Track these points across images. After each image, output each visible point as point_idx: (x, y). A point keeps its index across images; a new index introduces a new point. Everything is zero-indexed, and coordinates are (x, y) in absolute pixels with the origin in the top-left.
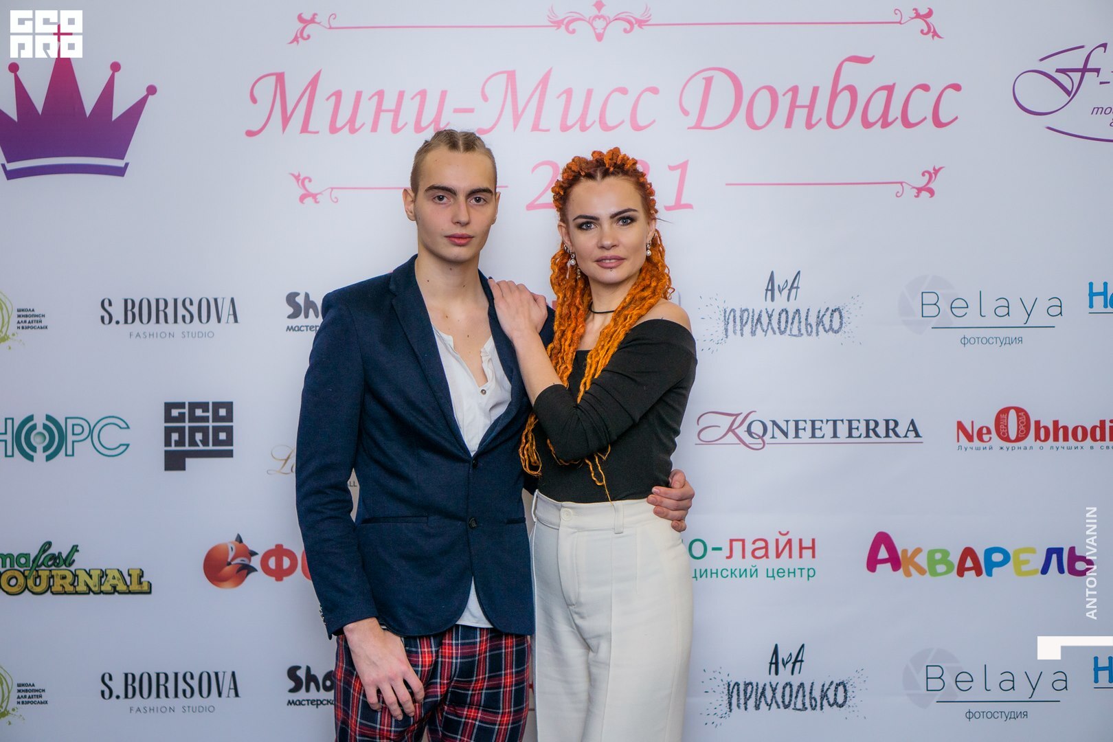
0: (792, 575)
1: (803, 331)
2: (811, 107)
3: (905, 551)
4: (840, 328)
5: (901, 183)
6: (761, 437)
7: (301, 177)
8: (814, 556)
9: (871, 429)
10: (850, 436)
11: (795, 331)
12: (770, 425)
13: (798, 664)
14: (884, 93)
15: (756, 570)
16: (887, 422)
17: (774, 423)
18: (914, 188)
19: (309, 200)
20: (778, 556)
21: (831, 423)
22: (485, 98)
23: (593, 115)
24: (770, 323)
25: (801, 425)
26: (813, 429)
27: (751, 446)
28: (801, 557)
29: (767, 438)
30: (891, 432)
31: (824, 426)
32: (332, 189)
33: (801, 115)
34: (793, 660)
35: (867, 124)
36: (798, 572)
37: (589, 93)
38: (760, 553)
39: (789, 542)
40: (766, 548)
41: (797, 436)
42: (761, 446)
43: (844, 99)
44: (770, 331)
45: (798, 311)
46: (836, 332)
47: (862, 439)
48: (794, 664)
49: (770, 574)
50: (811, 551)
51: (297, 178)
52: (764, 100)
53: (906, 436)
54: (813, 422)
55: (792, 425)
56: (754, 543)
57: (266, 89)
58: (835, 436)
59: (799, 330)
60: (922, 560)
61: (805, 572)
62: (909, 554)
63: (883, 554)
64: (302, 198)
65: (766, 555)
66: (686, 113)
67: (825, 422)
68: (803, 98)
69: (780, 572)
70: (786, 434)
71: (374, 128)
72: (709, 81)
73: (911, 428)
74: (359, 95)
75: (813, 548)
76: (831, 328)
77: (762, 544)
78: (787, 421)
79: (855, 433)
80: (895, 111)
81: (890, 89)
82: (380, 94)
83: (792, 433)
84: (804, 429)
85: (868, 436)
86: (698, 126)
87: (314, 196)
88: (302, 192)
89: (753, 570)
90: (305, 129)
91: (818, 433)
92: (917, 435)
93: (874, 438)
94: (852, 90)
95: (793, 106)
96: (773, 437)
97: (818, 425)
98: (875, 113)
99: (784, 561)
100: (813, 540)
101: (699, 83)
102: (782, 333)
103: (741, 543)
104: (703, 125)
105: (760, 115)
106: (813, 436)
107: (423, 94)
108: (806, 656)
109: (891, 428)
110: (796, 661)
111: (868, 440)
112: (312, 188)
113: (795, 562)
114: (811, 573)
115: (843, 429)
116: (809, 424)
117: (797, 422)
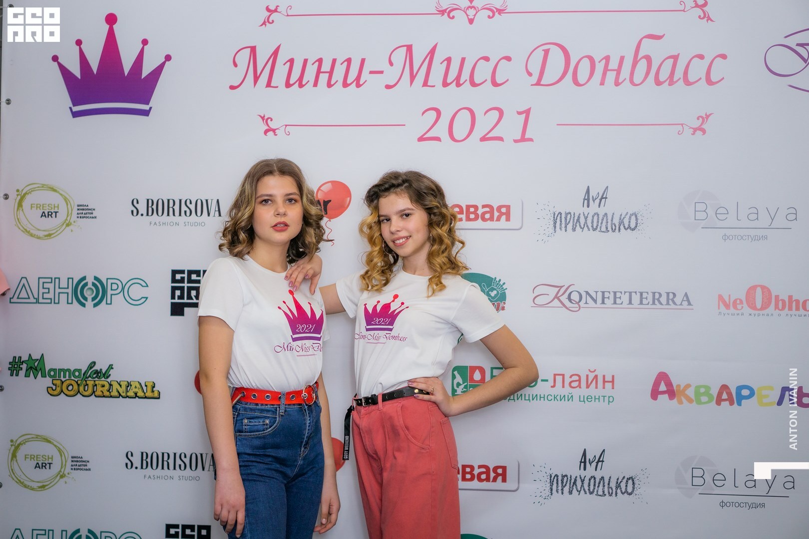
0: (597, 400)
1: (609, 229)
2: (618, 71)
3: (678, 386)
4: (636, 227)
5: (682, 125)
6: (578, 303)
7: (266, 118)
8: (613, 388)
9: (656, 298)
10: (641, 303)
11: (604, 229)
12: (584, 295)
13: (600, 464)
14: (671, 61)
15: (572, 396)
16: (668, 294)
17: (587, 293)
18: (691, 128)
19: (270, 133)
20: (588, 387)
21: (627, 294)
22: (391, 64)
23: (465, 76)
24: (586, 223)
25: (606, 295)
26: (615, 298)
27: (570, 308)
28: (604, 388)
29: (582, 304)
30: (670, 301)
31: (623, 296)
32: (286, 126)
33: (611, 76)
34: (596, 460)
35: (658, 83)
36: (602, 399)
37: (463, 60)
38: (575, 384)
39: (596, 377)
40: (579, 381)
41: (603, 302)
42: (578, 309)
43: (642, 65)
44: (586, 228)
45: (606, 214)
46: (633, 230)
47: (649, 306)
48: (597, 463)
49: (582, 399)
50: (611, 384)
51: (263, 118)
52: (585, 66)
53: (681, 304)
54: (615, 293)
55: (600, 295)
56: (571, 377)
57: (244, 57)
58: (630, 303)
59: (607, 228)
60: (690, 392)
61: (606, 399)
62: (682, 388)
63: (663, 387)
64: (266, 132)
65: (579, 386)
66: (530, 74)
67: (623, 293)
68: (613, 65)
69: (589, 398)
70: (595, 301)
71: (315, 85)
72: (547, 52)
73: (685, 299)
74: (306, 61)
75: (613, 382)
76: (629, 227)
77: (576, 378)
78: (596, 292)
79: (645, 301)
80: (679, 73)
81: (675, 58)
82: (320, 61)
83: (599, 300)
84: (609, 298)
85: (654, 303)
86: (538, 83)
87: (274, 131)
88: (267, 128)
89: (570, 396)
90: (269, 85)
91: (618, 301)
92: (689, 304)
93: (659, 306)
94: (648, 58)
95: (606, 70)
96: (586, 303)
97: (618, 295)
98: (664, 75)
99: (592, 391)
100: (613, 377)
101: (540, 54)
102: (594, 230)
103: (561, 377)
104: (542, 83)
105: (582, 76)
106: (615, 303)
107: (349, 61)
108: (606, 458)
109: (671, 297)
110: (599, 461)
111: (654, 306)
112: (272, 125)
113: (600, 392)
114: (611, 399)
115: (636, 299)
116: (612, 294)
117: (603, 293)
